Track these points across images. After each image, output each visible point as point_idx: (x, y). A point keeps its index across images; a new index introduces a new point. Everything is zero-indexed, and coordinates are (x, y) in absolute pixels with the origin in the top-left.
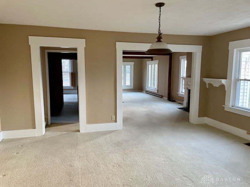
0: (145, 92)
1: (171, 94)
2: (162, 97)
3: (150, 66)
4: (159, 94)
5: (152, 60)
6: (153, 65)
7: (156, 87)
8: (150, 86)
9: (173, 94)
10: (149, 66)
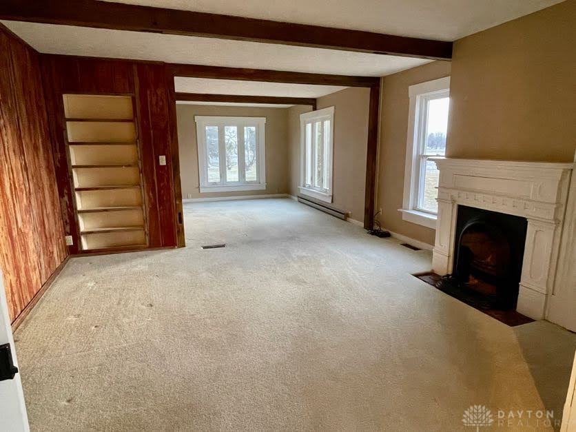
0: (296, 199)
1: (375, 211)
2: (345, 217)
3: (309, 126)
4: (336, 206)
5: (315, 109)
6: (317, 124)
7: (326, 186)
8: (309, 182)
9: (383, 210)
10: (305, 126)
